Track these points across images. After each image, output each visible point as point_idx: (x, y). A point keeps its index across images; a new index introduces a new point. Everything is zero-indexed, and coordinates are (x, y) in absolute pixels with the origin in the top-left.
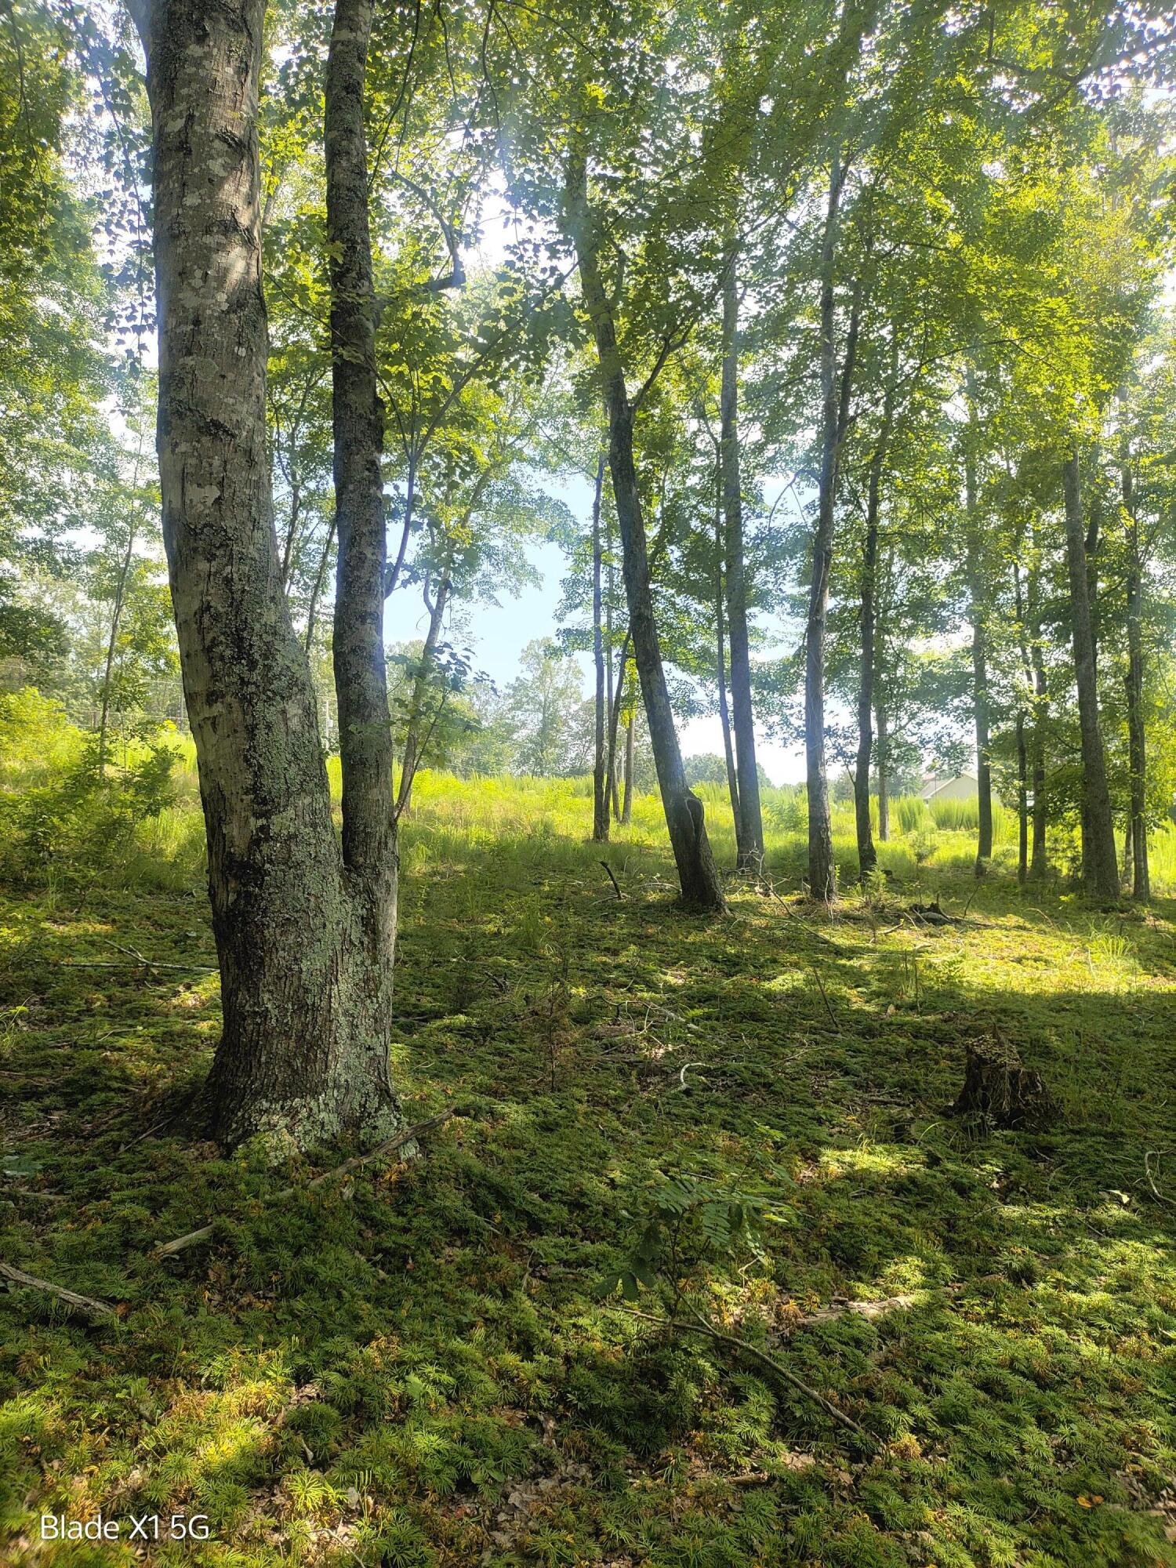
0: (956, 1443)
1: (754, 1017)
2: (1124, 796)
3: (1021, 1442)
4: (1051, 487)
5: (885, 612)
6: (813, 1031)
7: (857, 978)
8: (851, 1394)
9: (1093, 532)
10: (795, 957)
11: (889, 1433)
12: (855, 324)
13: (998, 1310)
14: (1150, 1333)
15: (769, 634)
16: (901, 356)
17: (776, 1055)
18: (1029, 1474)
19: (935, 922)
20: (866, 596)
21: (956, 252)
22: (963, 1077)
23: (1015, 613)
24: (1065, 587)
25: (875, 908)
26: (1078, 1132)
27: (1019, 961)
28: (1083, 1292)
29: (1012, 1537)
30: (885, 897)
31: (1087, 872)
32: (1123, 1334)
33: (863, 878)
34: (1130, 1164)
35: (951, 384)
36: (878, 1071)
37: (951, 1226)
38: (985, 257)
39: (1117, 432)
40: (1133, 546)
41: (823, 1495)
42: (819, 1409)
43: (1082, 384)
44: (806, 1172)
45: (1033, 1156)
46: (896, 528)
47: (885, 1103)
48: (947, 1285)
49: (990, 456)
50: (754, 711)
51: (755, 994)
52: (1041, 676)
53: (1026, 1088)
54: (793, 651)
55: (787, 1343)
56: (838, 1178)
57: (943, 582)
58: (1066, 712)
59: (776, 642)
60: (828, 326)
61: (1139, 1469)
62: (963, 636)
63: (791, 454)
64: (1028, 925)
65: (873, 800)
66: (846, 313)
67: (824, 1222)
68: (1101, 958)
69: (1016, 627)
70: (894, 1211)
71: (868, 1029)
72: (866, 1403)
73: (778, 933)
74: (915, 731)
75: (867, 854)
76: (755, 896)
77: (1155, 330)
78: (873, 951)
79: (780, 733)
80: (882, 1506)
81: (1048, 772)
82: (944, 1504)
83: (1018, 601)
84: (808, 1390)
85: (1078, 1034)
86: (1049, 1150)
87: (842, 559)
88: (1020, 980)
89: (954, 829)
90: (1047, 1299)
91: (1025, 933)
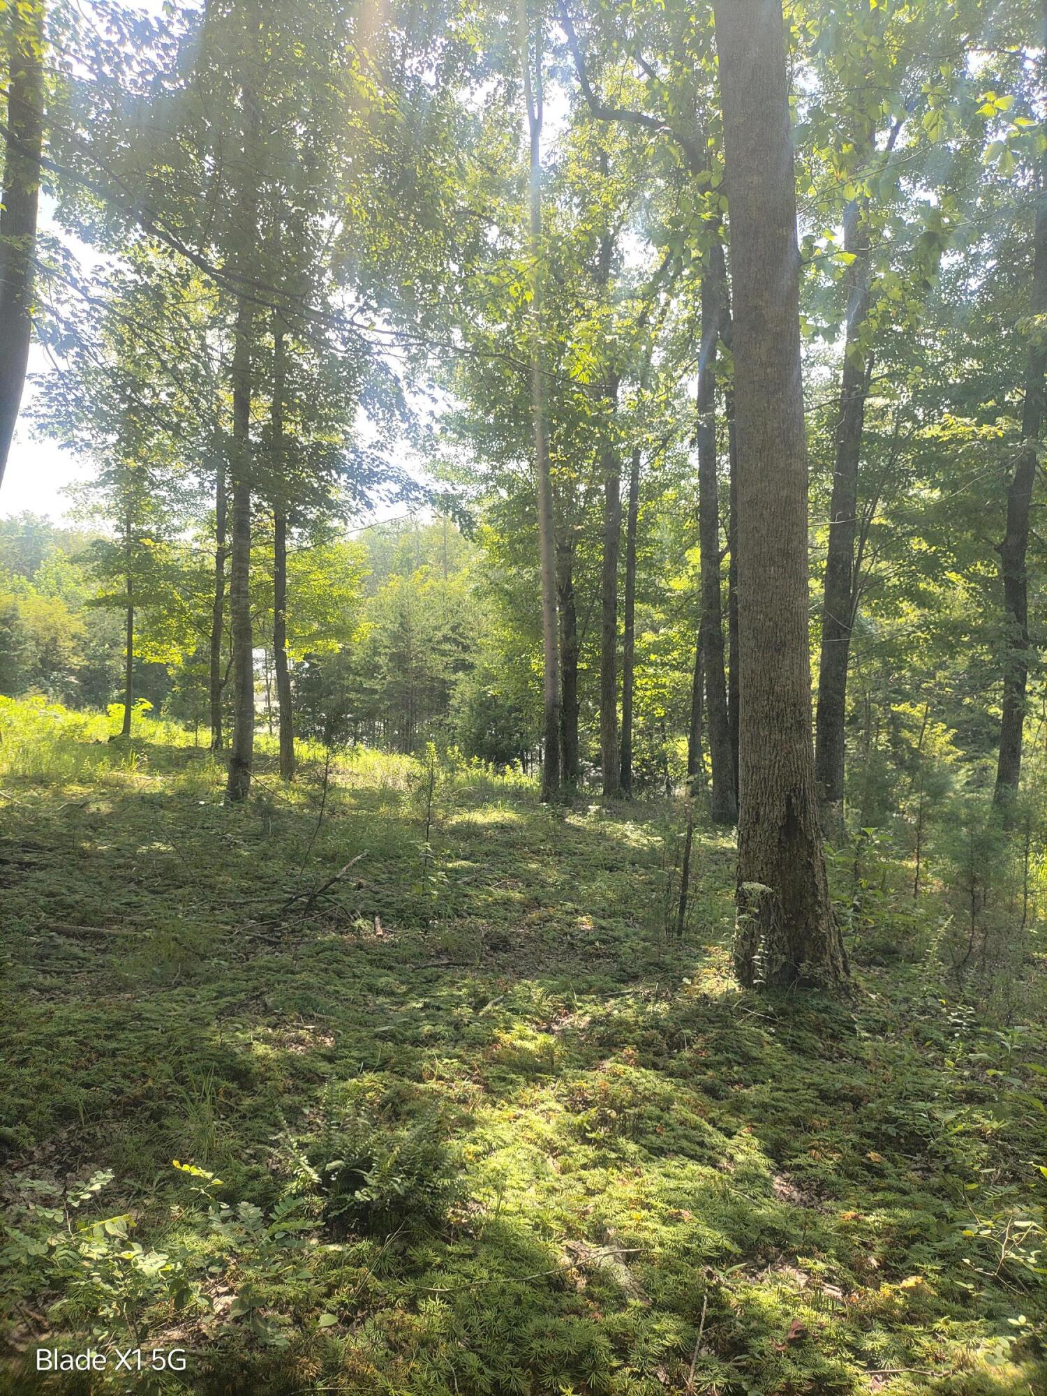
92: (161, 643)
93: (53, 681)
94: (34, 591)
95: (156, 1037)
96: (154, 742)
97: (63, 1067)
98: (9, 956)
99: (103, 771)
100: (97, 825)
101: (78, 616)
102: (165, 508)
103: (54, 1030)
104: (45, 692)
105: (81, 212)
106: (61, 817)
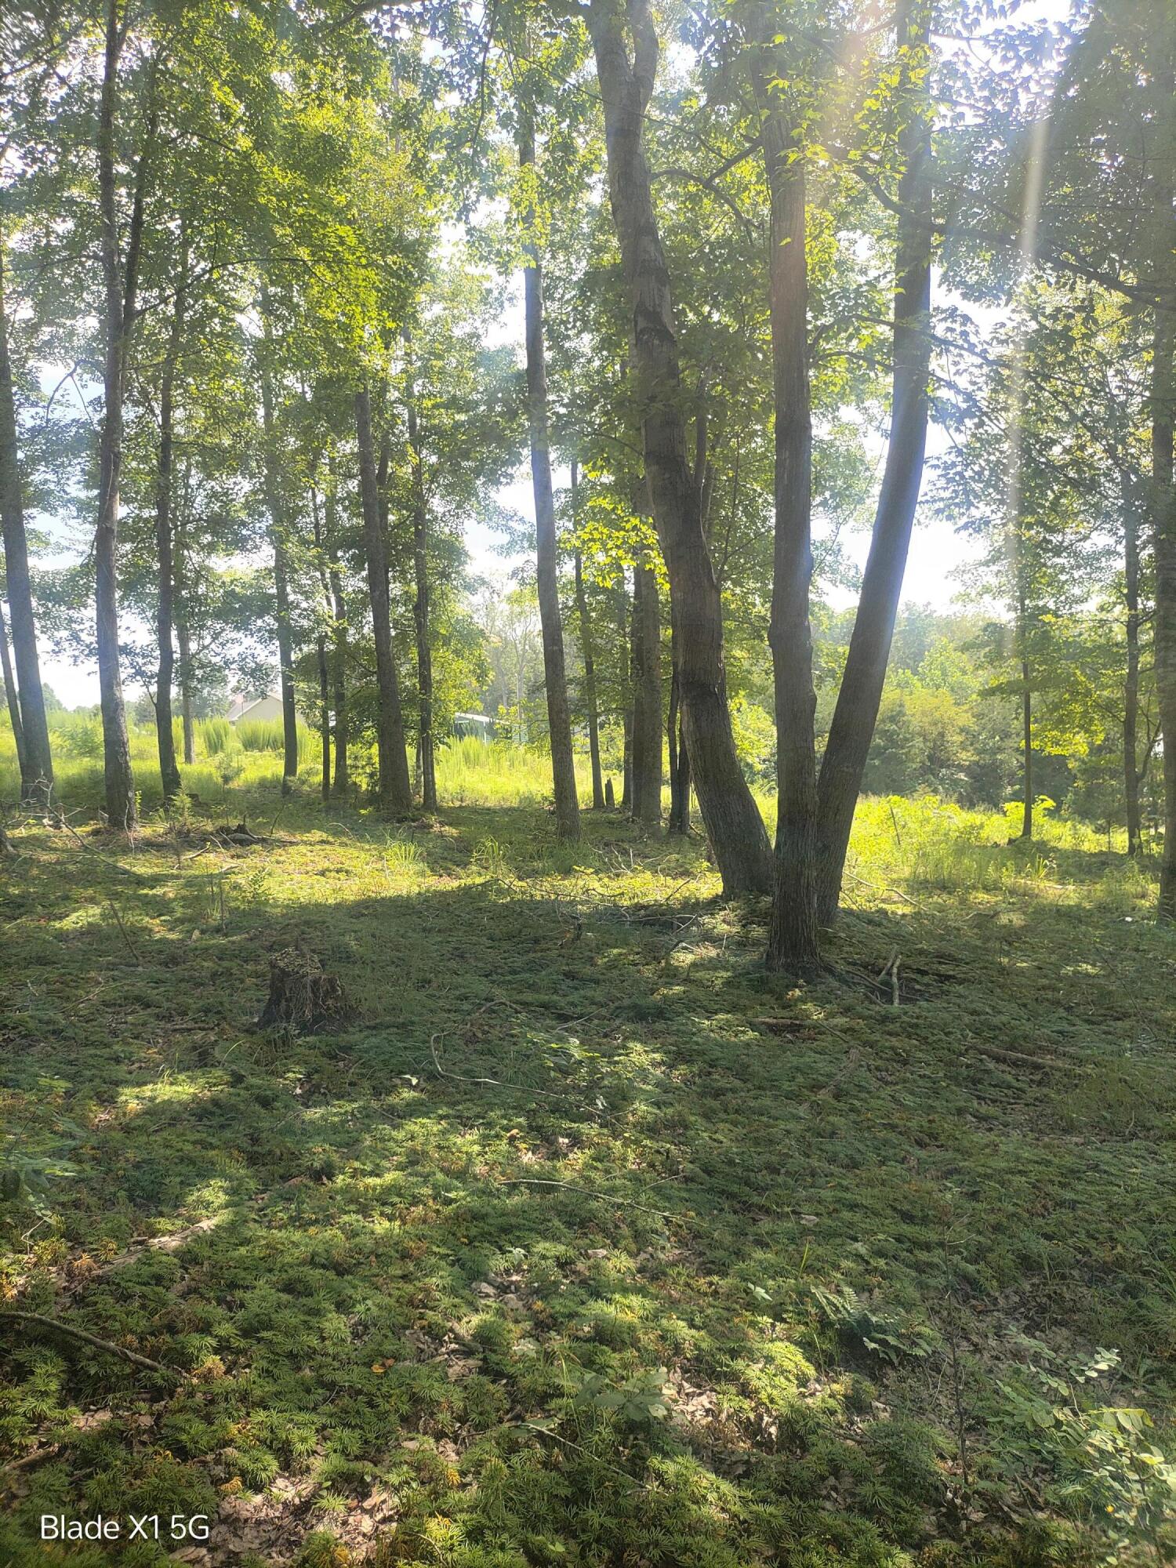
0: (259, 1350)
1: (42, 961)
2: (415, 716)
3: (321, 1330)
4: (344, 416)
5: (184, 525)
6: (111, 967)
7: (160, 907)
8: (152, 1334)
9: (383, 466)
10: (90, 891)
11: (192, 1361)
12: (139, 210)
13: (299, 1211)
14: (434, 1199)
15: (53, 539)
16: (191, 256)
17: (68, 999)
18: (330, 1360)
19: (242, 843)
20: (162, 506)
21: (246, 156)
22: (268, 991)
23: (313, 538)
24: (358, 515)
25: (179, 833)
26: (374, 1028)
27: (322, 873)
28: (378, 1175)
29: (313, 1423)
30: (189, 821)
31: (383, 786)
32: (411, 1205)
33: (167, 804)
34: (419, 1049)
35: (245, 295)
36: (181, 999)
37: (255, 1140)
38: (275, 169)
39: (404, 371)
40: (418, 482)
41: (122, 1446)
42: (116, 1359)
43: (370, 318)
44: (102, 1116)
45: (333, 1057)
46: (192, 438)
47: (189, 1030)
48: (251, 1199)
49: (284, 377)
50: (37, 624)
51: (42, 935)
52: (339, 600)
53: (327, 993)
54: (80, 561)
55: (79, 1300)
56: (138, 1116)
57: (243, 500)
58: (363, 637)
59: (61, 549)
60: (109, 206)
61: (425, 1323)
62: (265, 556)
63: (71, 341)
64: (331, 839)
65: (177, 722)
66: (129, 195)
67: (122, 1164)
68: (394, 863)
69: (314, 552)
70: (197, 1136)
71: (171, 957)
72: (167, 1338)
73: (71, 867)
74: (218, 650)
75: (171, 777)
76: (44, 828)
77: (433, 278)
78: (177, 877)
79: (69, 650)
80: (184, 1437)
81: (348, 694)
82: (248, 1414)
83: (317, 525)
84: (103, 1343)
85: (373, 936)
86: (348, 1049)
87: (134, 464)
88: (323, 892)
89: (261, 750)
90: (346, 1190)
91: (327, 847)
92: (1063, 732)
93: (942, 779)
94: (919, 684)
95: (1118, 1195)
96: (1060, 845)
97: (1019, 1210)
98: (941, 1074)
99: (1008, 878)
100: (1011, 938)
101: (966, 707)
102: (1063, 578)
103: (1003, 1165)
104: (935, 791)
105: (968, 271)
106: (971, 927)
